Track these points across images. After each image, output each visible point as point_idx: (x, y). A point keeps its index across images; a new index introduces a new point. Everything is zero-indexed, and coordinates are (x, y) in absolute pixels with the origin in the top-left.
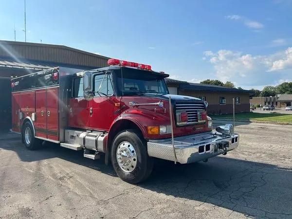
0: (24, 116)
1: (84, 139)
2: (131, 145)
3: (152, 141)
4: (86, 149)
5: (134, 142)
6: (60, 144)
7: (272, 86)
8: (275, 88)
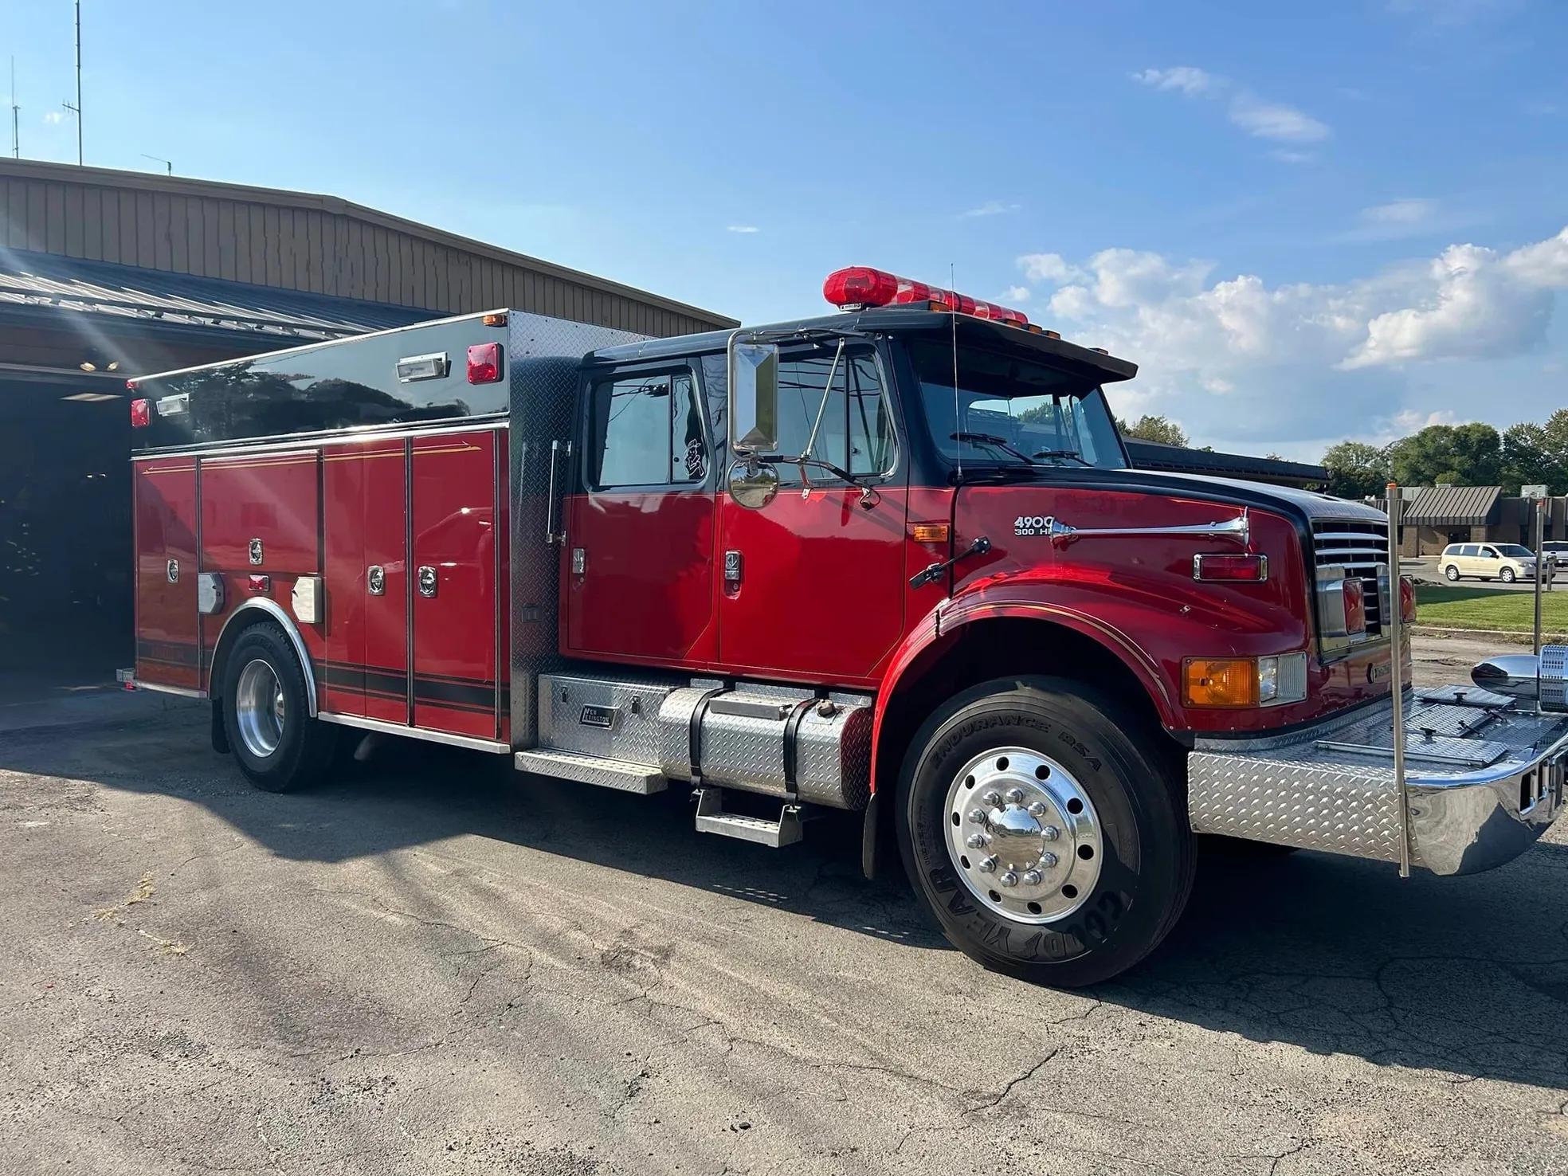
0: (229, 594)
1: (696, 731)
2: (1056, 769)
3: (1212, 743)
4: (703, 784)
5: (1082, 750)
6: (510, 758)
7: (1367, 442)
8: (1381, 455)
